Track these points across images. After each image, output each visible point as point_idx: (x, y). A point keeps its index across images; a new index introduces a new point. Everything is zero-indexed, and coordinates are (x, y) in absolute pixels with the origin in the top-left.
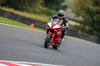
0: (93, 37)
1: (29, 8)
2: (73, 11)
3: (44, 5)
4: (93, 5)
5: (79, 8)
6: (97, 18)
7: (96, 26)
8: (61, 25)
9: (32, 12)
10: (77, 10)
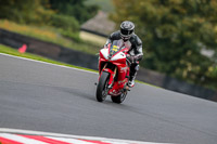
0: (153, 73)
1: (16, 11)
2: (111, 18)
3: (49, 6)
4: (154, 4)
5: (123, 12)
6: (164, 32)
7: (161, 49)
8: (128, 53)
9: (22, 20)
10: (120, 15)
